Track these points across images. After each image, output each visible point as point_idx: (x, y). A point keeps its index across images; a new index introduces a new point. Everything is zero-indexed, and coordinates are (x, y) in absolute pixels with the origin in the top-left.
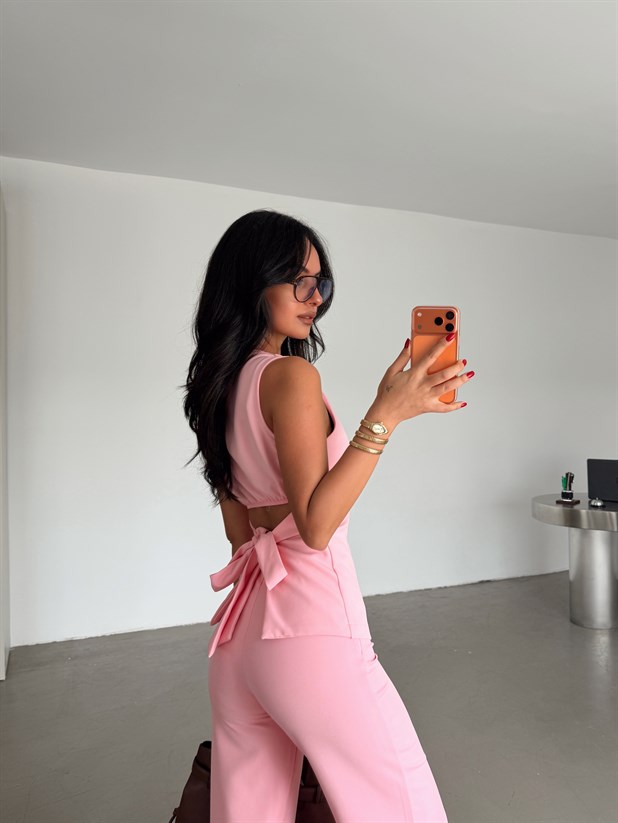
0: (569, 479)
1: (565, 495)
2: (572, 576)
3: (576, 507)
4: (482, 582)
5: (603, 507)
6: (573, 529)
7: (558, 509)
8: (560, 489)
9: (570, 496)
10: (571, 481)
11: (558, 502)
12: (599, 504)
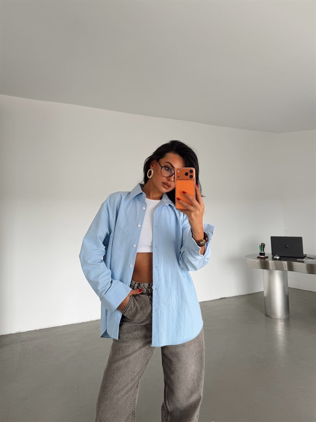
0: (263, 246)
1: (261, 254)
2: (265, 294)
3: (266, 260)
4: (221, 299)
5: (279, 259)
6: (265, 270)
7: (258, 261)
8: (259, 251)
9: (263, 254)
10: (264, 247)
11: (258, 258)
12: (278, 258)
